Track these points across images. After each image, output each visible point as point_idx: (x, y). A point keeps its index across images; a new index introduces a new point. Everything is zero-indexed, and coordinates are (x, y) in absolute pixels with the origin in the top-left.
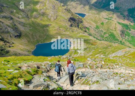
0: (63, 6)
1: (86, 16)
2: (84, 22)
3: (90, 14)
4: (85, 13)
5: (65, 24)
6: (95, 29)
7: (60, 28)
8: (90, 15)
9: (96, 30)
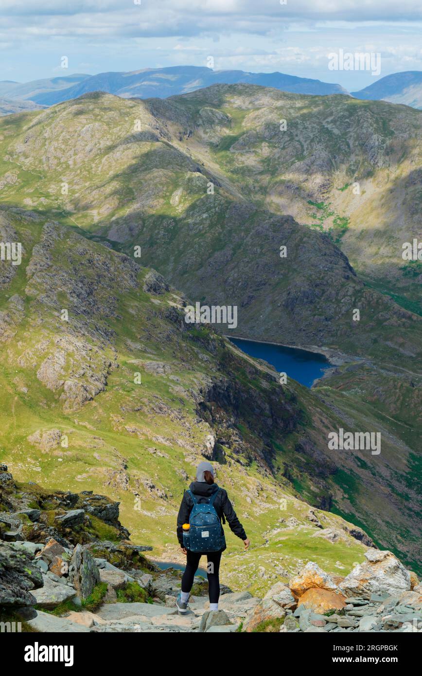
0: (155, 289)
1: (328, 373)
2: (316, 419)
3: (358, 361)
4: (324, 351)
5: (173, 441)
6: (401, 487)
7: (133, 471)
8: (361, 367)
9: (407, 498)
